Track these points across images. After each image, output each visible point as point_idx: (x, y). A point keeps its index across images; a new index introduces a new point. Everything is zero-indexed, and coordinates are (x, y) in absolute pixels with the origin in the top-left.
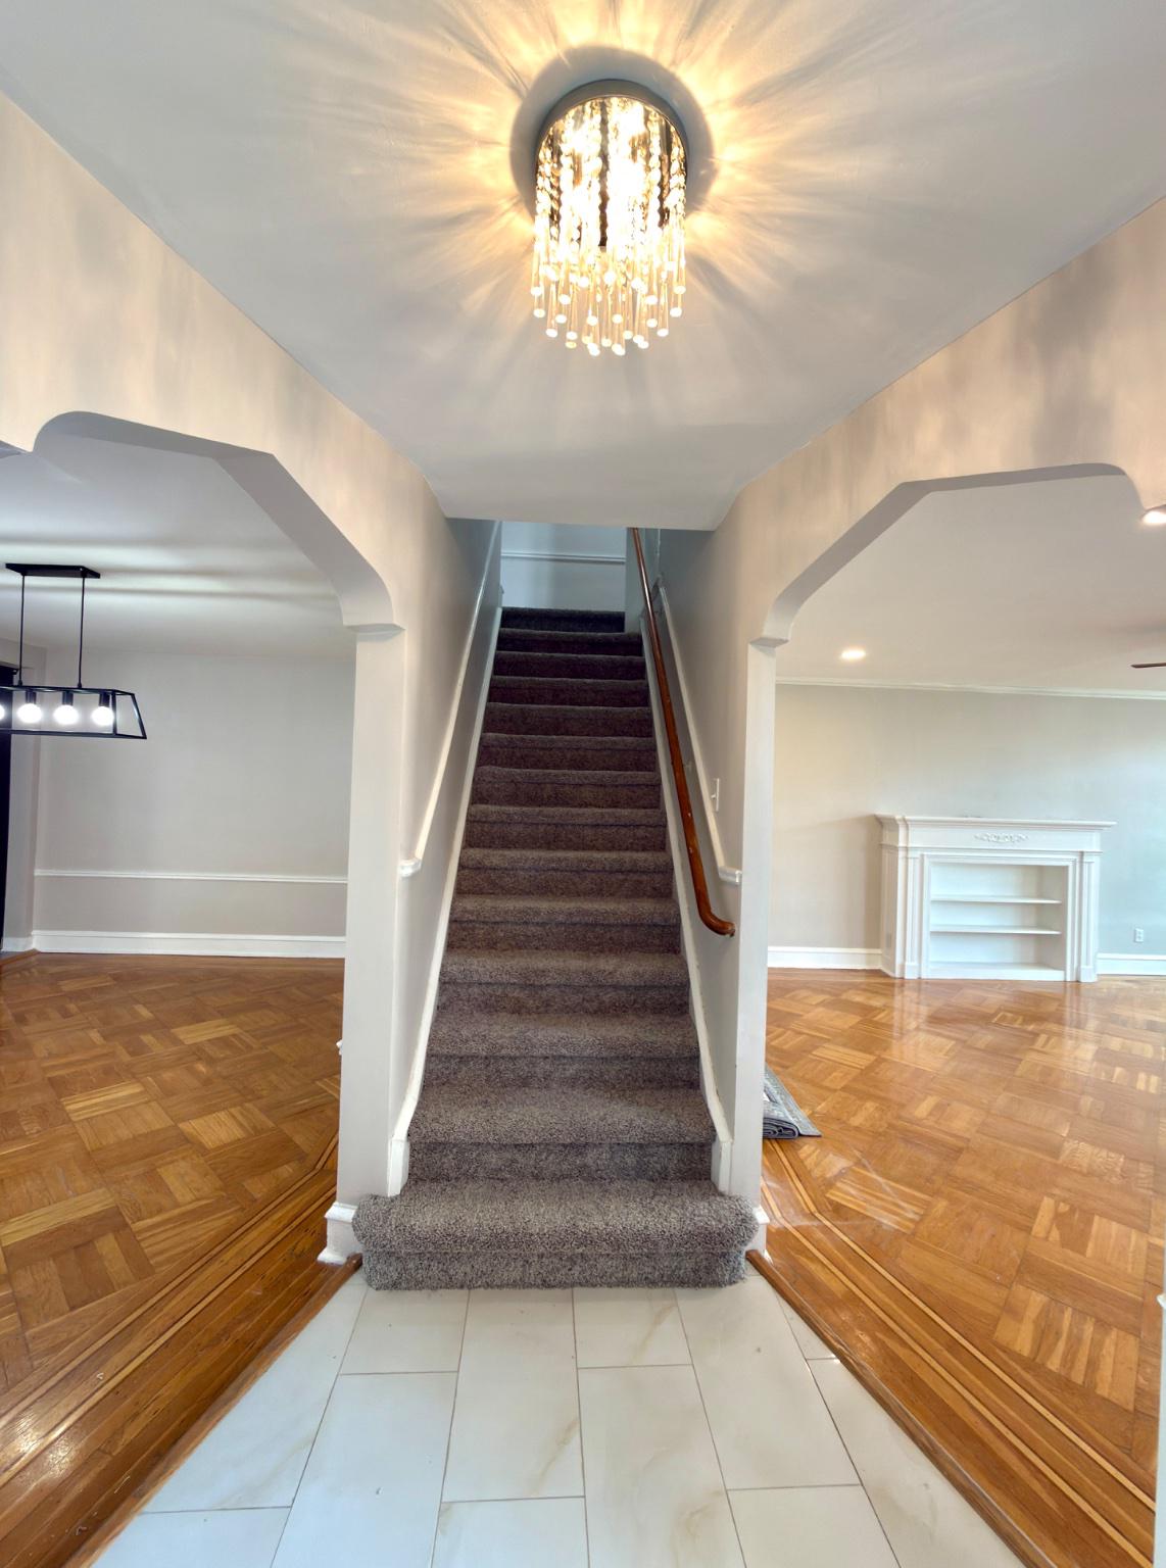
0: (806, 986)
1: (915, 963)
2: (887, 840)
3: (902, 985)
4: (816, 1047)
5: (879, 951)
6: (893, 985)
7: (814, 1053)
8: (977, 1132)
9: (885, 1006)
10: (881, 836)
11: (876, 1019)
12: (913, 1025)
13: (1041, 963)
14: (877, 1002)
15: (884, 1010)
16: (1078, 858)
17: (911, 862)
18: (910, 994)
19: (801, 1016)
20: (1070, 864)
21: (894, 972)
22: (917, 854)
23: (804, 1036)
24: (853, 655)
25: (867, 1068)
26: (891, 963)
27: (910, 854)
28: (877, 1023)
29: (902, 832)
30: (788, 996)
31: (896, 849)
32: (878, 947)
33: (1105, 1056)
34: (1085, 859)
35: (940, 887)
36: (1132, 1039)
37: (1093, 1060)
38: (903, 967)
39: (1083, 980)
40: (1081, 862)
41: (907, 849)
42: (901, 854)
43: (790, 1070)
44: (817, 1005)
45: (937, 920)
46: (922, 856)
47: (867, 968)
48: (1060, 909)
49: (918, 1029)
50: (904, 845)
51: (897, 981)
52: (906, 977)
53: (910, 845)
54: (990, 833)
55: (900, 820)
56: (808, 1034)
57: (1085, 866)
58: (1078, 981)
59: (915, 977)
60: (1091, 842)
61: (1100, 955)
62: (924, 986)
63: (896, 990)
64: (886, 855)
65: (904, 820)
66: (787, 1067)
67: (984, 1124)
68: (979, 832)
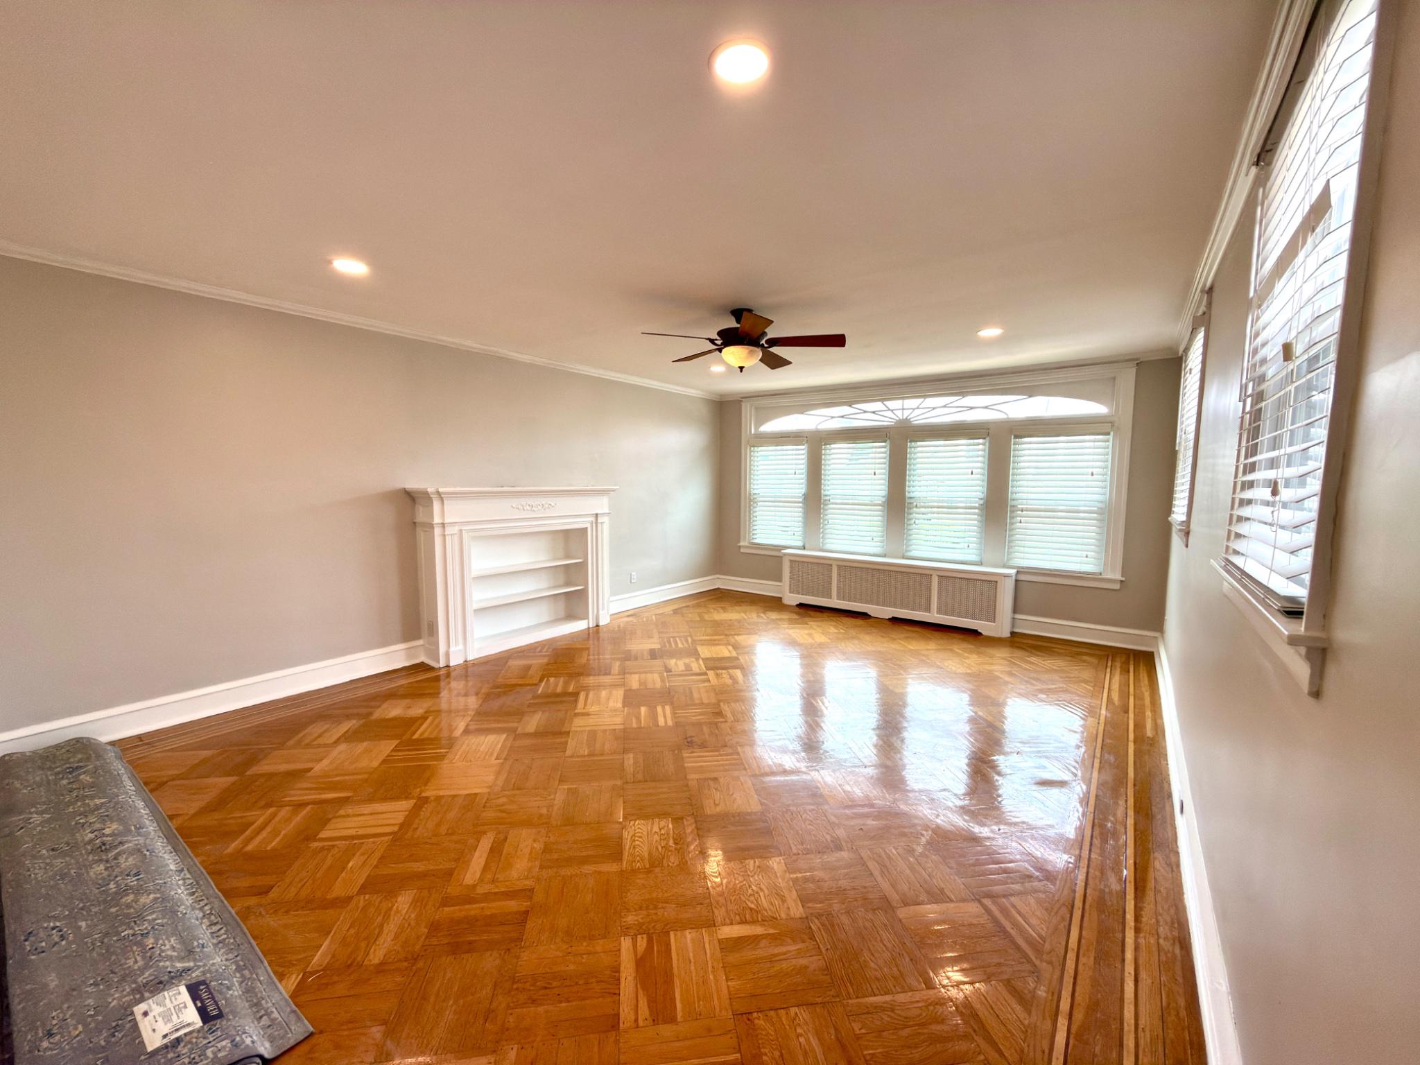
0: (323, 715)
1: (461, 647)
2: (421, 517)
3: (448, 675)
4: (324, 822)
5: (420, 642)
6: (437, 679)
7: (323, 835)
8: (541, 867)
9: (426, 712)
10: (413, 515)
11: (416, 736)
12: (461, 725)
13: (570, 616)
14: (417, 710)
15: (426, 718)
16: (593, 519)
17: (448, 539)
18: (457, 685)
19: (310, 770)
20: (588, 525)
21: (438, 662)
22: (455, 530)
23: (310, 806)
24: (350, 267)
25: (402, 825)
26: (435, 654)
27: (449, 531)
28: (417, 740)
29: (436, 506)
30: (291, 743)
31: (431, 526)
32: (419, 637)
33: (632, 699)
34: (599, 521)
35: (482, 560)
36: (646, 672)
37: (624, 707)
38: (447, 654)
39: (601, 624)
40: (596, 523)
41: (443, 525)
42: (437, 531)
43: (273, 894)
44: (337, 742)
45: (480, 596)
46: (461, 531)
47: (407, 664)
48: (582, 567)
49: (467, 731)
50: (440, 521)
51: (442, 672)
52: (451, 665)
53: (446, 521)
54: (523, 501)
55: (433, 494)
56: (314, 802)
57: (599, 525)
58: (597, 626)
59: (460, 661)
60: (601, 505)
61: (612, 599)
62: (470, 670)
63: (442, 684)
64: (421, 536)
65: (438, 493)
66: (266, 891)
67: (547, 849)
68: (515, 502)
